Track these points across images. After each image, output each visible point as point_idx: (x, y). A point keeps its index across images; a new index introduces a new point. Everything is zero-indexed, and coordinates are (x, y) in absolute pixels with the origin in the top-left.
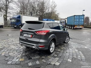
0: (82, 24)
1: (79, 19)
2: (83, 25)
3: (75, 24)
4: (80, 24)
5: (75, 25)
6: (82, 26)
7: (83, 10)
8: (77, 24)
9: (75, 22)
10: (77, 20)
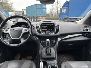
3: (38, 15)
5: (38, 17)
6: (45, 18)
8: (40, 15)
9: (38, 13)
10: (39, 10)
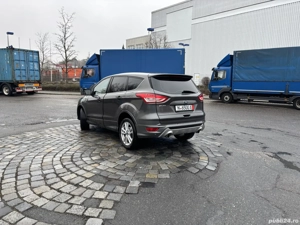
0: (37, 79)
1: (27, 62)
2: (39, 82)
3: (18, 79)
4: (32, 79)
5: (18, 82)
6: (38, 85)
7: (8, 33)
8: (24, 79)
9: (17, 73)
10: (20, 66)
